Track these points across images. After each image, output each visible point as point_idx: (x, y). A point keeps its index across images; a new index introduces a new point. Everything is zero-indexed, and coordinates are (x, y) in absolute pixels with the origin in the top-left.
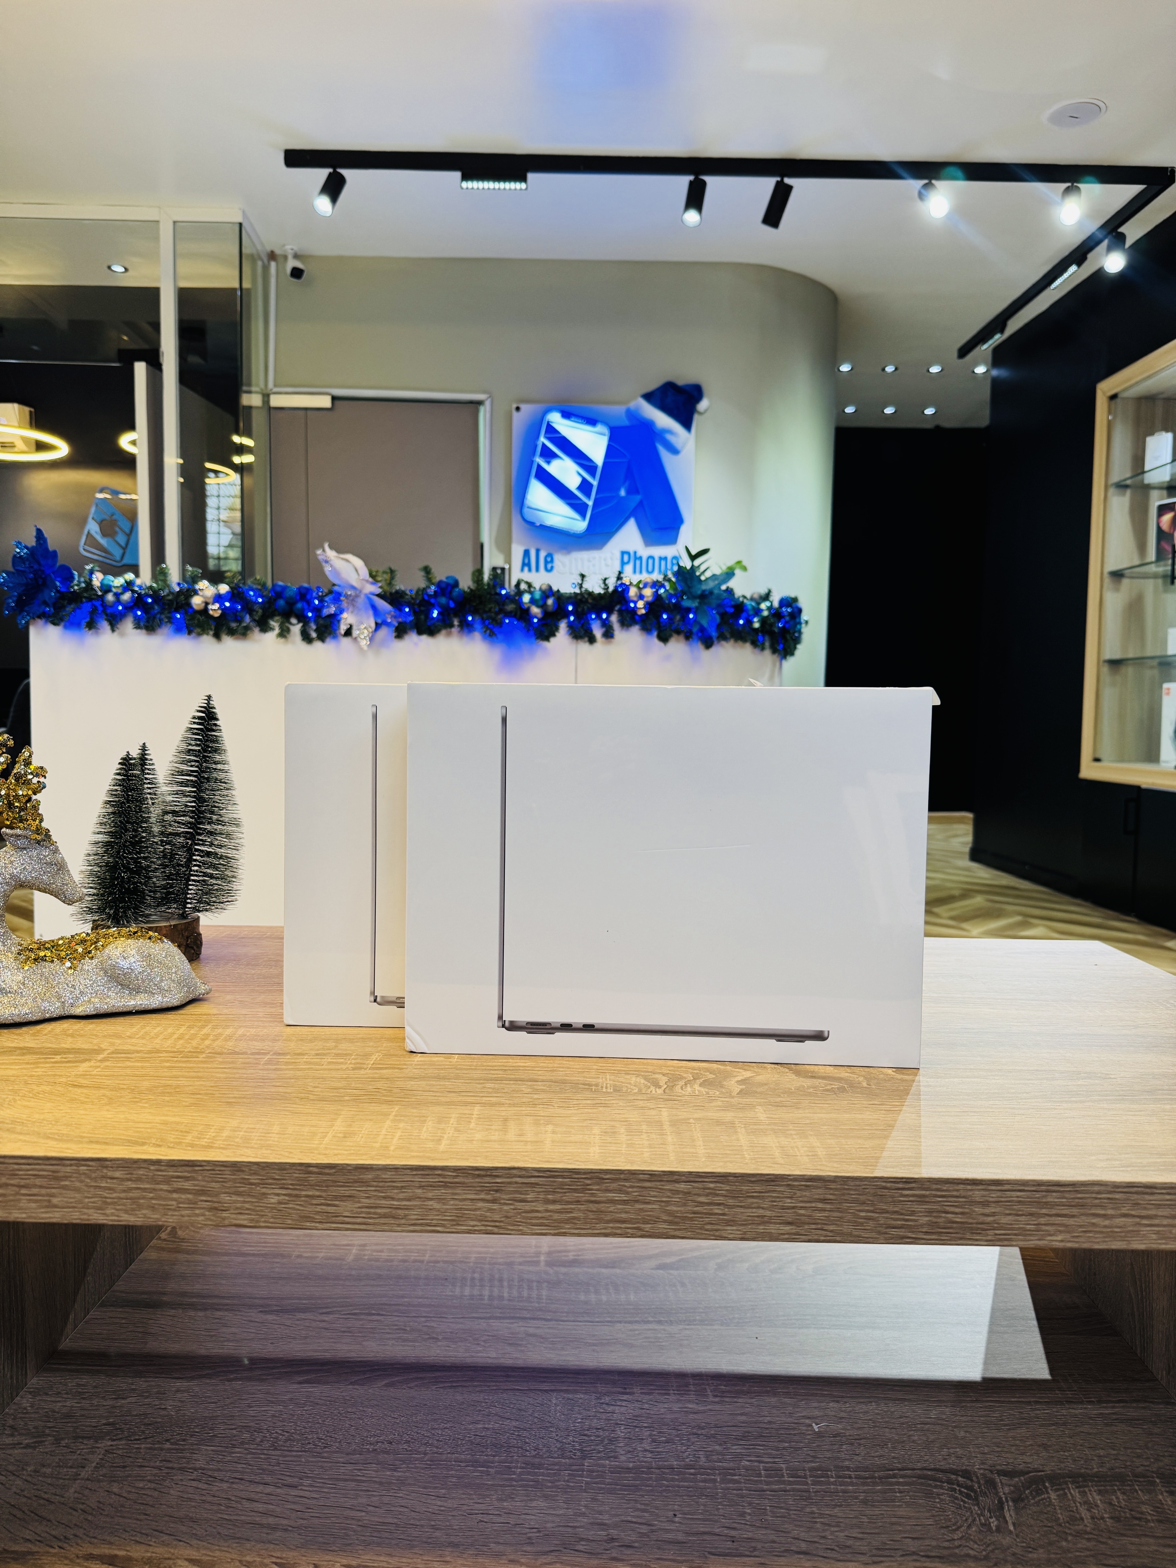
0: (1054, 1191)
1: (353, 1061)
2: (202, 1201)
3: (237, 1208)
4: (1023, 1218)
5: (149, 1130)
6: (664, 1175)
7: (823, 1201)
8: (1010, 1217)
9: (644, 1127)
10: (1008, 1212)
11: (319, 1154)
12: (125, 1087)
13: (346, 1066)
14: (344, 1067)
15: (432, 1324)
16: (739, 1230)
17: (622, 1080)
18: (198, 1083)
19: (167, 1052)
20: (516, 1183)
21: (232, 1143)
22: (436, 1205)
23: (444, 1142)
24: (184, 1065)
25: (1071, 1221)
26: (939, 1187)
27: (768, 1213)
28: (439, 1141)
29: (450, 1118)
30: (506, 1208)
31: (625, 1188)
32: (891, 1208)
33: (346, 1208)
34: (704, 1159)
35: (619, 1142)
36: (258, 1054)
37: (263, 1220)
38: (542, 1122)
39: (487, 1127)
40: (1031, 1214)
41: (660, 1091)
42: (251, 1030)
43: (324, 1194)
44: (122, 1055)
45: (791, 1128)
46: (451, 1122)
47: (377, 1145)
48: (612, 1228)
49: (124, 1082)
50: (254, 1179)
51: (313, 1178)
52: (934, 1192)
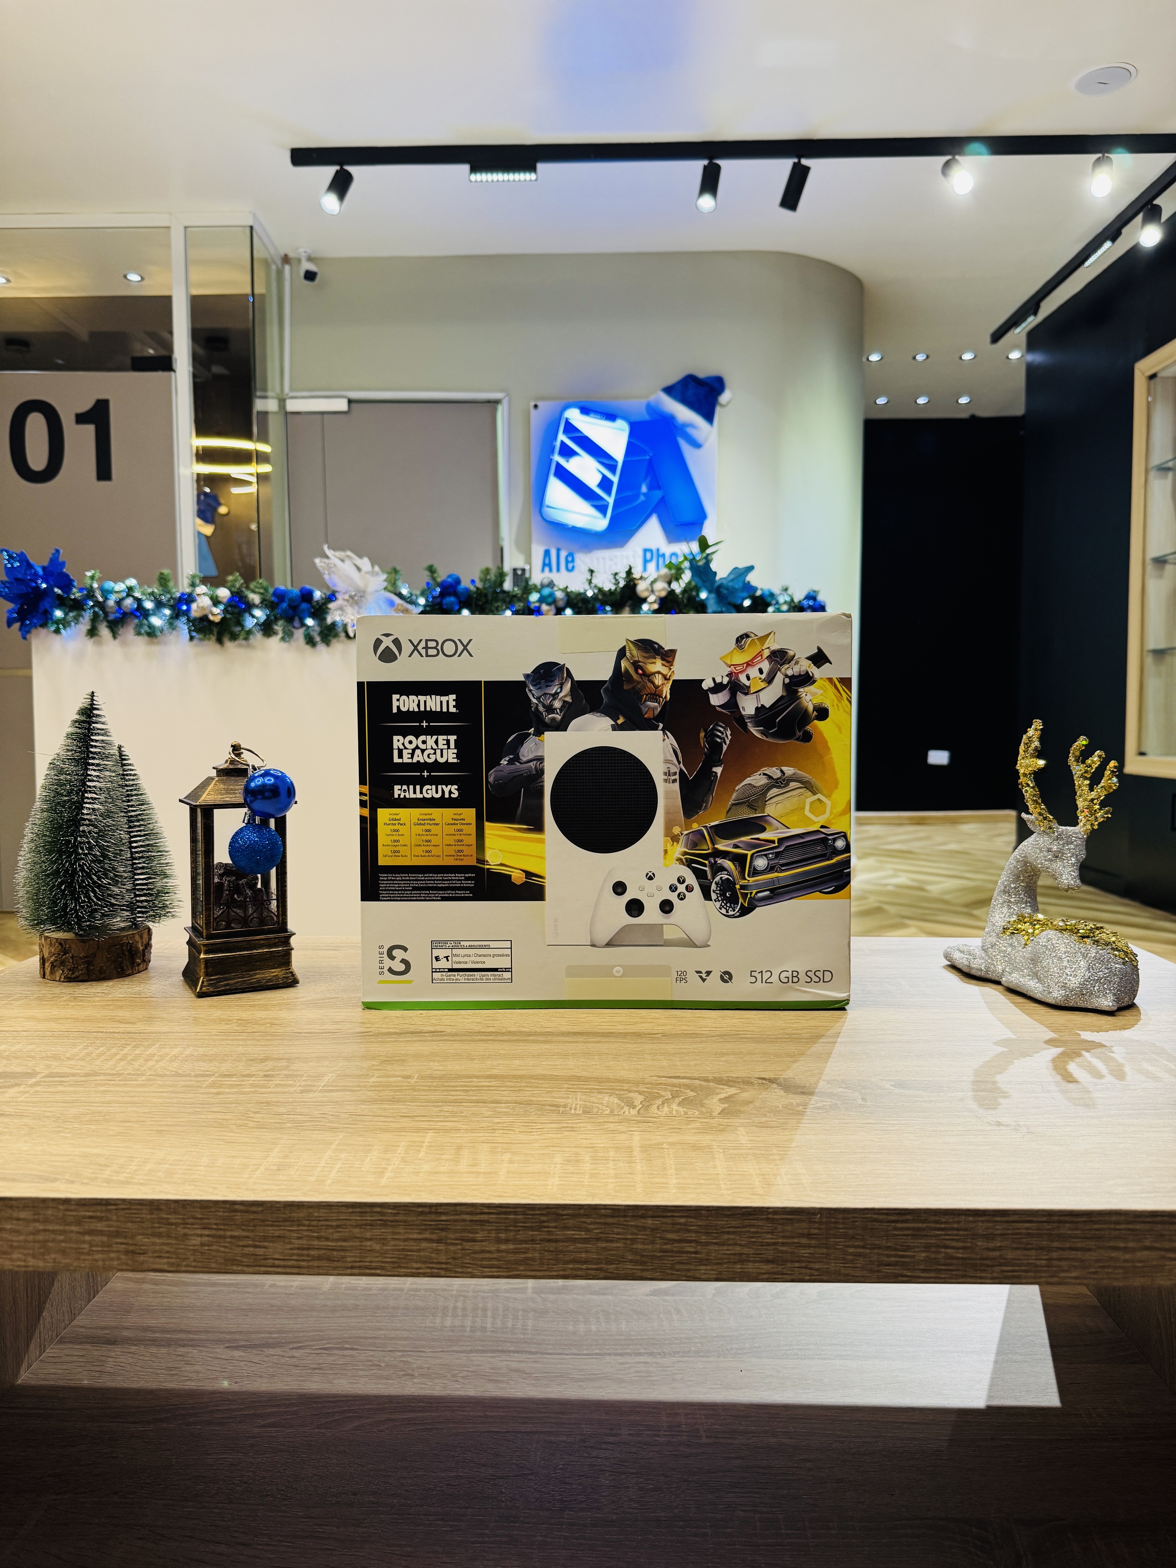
0: (1066, 1222)
1: (303, 1083)
2: (117, 1243)
3: (155, 1252)
4: (1033, 1253)
5: (65, 1164)
6: (629, 1209)
7: (809, 1236)
8: (1018, 1252)
9: (612, 1154)
10: (1015, 1246)
11: (247, 1189)
12: (50, 1114)
13: (295, 1089)
14: (292, 1089)
15: (409, 1360)
16: (714, 1270)
17: (593, 1099)
18: (130, 1109)
19: (104, 1074)
20: (464, 1220)
21: (154, 1178)
22: (377, 1247)
23: (388, 1174)
24: (120, 1089)
25: (1087, 1256)
26: (937, 1218)
27: (746, 1250)
28: (382, 1173)
29: (398, 1146)
30: (452, 1248)
31: (585, 1225)
32: (884, 1243)
33: (275, 1250)
34: (674, 1191)
35: (581, 1171)
36: (203, 1076)
37: (184, 1263)
38: (500, 1149)
39: (438, 1156)
40: (1042, 1248)
41: (633, 1112)
42: (200, 1049)
43: (250, 1234)
44: (56, 1079)
45: (775, 1152)
46: (398, 1152)
47: (313, 1179)
48: (572, 1269)
49: (51, 1109)
50: (173, 1218)
51: (238, 1217)
52: (932, 1225)
